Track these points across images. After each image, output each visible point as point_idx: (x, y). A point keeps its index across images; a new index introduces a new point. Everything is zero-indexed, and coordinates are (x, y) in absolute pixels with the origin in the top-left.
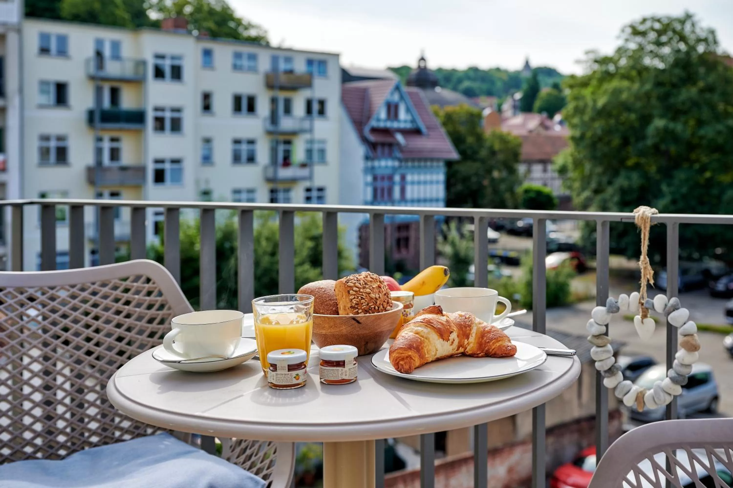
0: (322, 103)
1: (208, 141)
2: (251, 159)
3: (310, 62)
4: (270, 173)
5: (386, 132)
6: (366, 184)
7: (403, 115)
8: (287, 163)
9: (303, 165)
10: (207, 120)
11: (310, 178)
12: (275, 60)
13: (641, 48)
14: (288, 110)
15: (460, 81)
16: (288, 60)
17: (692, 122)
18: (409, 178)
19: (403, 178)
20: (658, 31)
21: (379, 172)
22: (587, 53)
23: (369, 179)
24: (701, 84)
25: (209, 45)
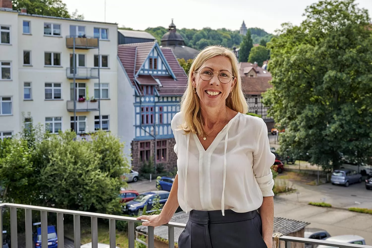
0: (105, 58)
1: (28, 84)
2: (58, 97)
3: (96, 30)
4: (71, 107)
5: (149, 77)
6: (137, 113)
7: (160, 67)
8: (82, 99)
9: (94, 101)
10: (27, 70)
11: (99, 109)
12: (72, 28)
13: (319, 22)
14: (82, 63)
15: (198, 39)
16: (81, 29)
17: (352, 73)
18: (165, 109)
19: (161, 109)
20: (330, 11)
21: (145, 105)
22: (283, 25)
23: (138, 110)
24: (359, 47)
25: (27, 19)
